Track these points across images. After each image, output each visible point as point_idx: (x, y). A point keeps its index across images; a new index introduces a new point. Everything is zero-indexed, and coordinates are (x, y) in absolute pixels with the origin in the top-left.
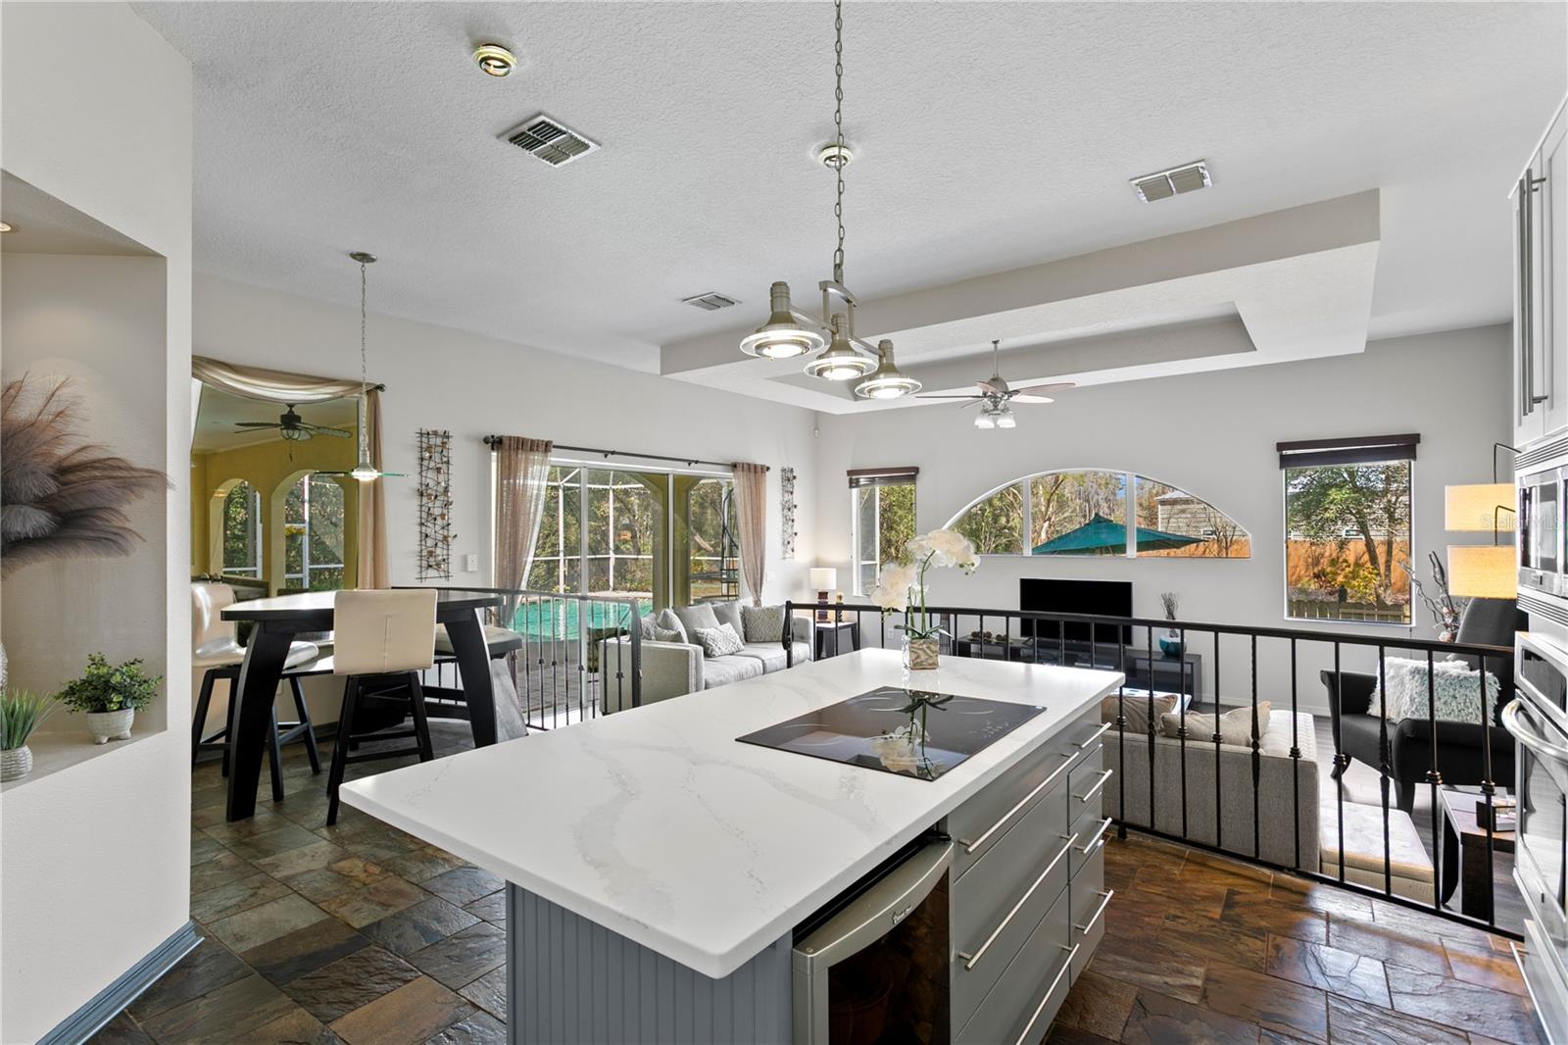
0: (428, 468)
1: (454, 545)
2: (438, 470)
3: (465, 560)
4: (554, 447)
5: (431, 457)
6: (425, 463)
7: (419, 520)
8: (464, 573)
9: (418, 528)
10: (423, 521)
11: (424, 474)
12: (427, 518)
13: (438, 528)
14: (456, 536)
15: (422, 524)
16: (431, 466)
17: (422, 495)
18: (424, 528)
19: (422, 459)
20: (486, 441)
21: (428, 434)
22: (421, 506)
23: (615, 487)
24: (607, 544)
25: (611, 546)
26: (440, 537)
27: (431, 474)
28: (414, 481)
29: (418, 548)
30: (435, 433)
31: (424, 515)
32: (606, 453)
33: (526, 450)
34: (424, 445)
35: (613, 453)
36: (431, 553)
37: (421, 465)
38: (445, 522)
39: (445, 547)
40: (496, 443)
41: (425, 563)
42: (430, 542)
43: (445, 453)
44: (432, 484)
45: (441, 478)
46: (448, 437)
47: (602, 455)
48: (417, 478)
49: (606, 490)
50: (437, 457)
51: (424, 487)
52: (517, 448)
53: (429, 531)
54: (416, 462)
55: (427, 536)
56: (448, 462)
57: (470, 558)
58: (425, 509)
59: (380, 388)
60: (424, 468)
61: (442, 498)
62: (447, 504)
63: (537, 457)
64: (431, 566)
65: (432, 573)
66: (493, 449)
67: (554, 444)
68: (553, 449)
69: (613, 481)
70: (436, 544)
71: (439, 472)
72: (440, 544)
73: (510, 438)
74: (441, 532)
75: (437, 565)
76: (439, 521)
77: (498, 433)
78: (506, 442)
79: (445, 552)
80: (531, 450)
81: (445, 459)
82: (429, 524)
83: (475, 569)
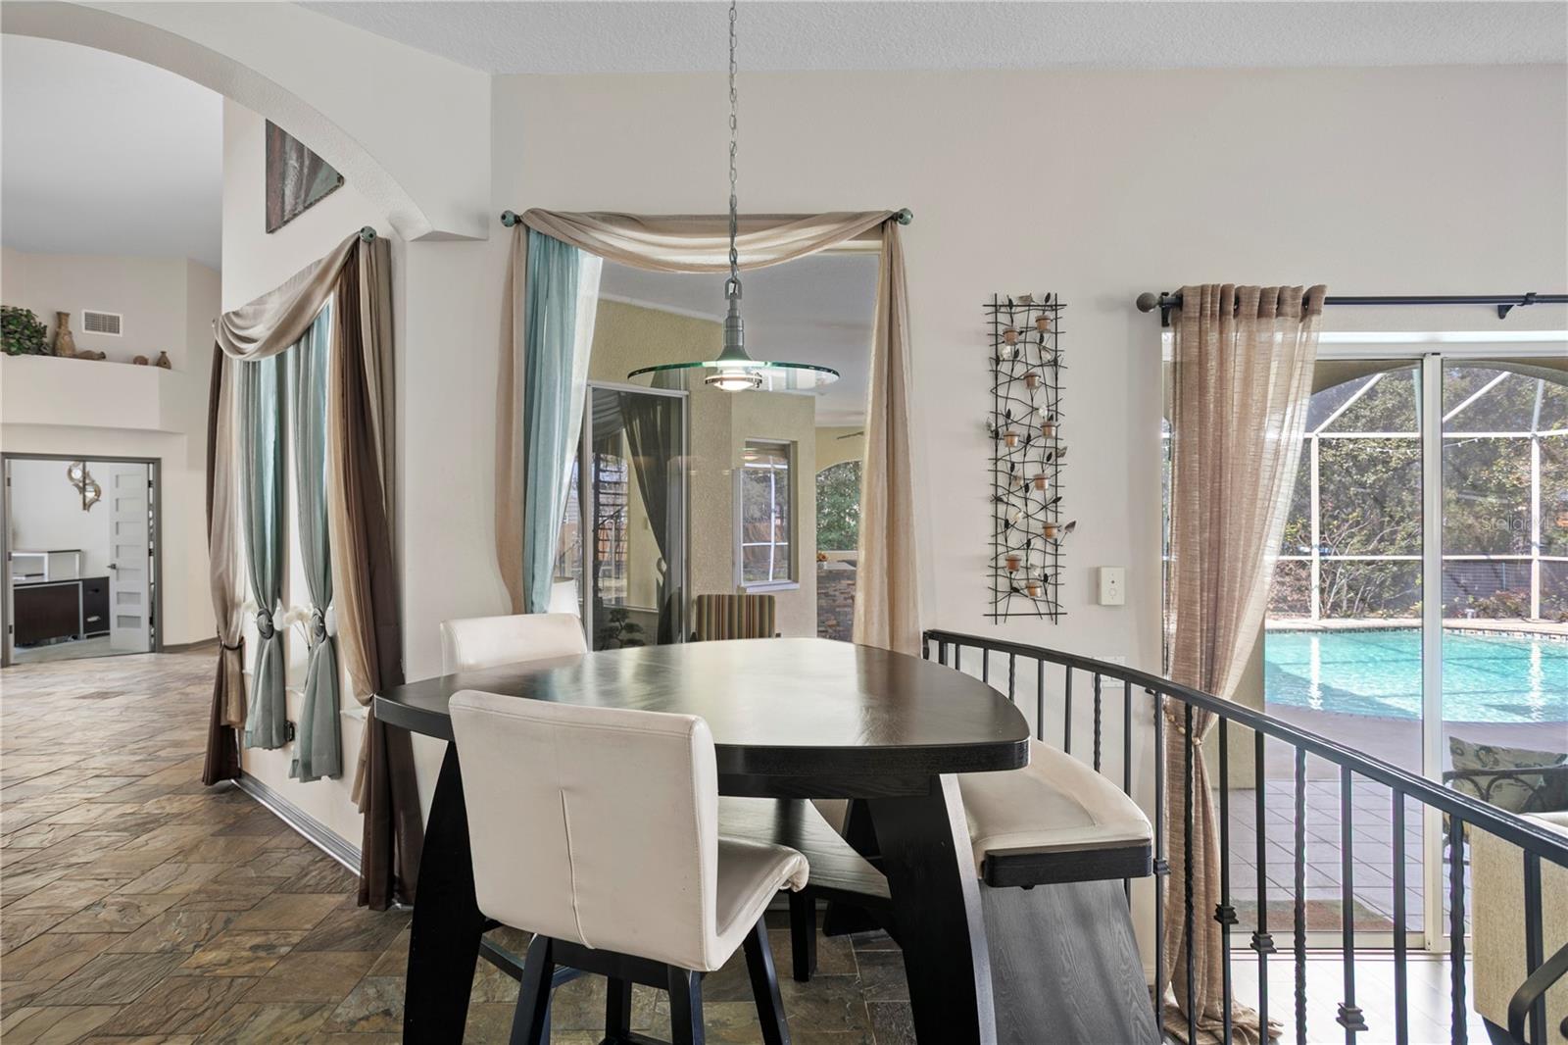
0: (1012, 379)
1: (1069, 543)
2: (1029, 378)
3: (1095, 576)
4: (1330, 301)
5: (1017, 353)
6: (1005, 367)
7: (991, 491)
8: (1095, 607)
9: (989, 509)
10: (1000, 492)
11: (1002, 392)
12: (1008, 486)
13: (1032, 508)
14: (1072, 525)
15: (997, 499)
16: (1016, 374)
17: (996, 435)
18: (1002, 508)
19: (997, 360)
20: (1143, 304)
21: (1011, 305)
22: (997, 460)
23: (1545, 434)
24: (1527, 534)
25: (1536, 536)
26: (1036, 527)
27: (1018, 391)
28: (981, 407)
29: (990, 551)
30: (1027, 302)
31: (1003, 480)
32: (1503, 306)
33: (1249, 317)
34: (1001, 329)
35: (1528, 299)
36: (1013, 563)
37: (996, 373)
38: (1050, 494)
39: (1050, 549)
40: (1171, 308)
41: (1003, 584)
42: (1015, 539)
43: (1049, 342)
44: (1018, 411)
45: (1041, 398)
46: (1055, 307)
47: (1488, 312)
48: (988, 402)
49: (1525, 439)
50: (1030, 354)
51: (1001, 421)
52: (1223, 312)
53: (1013, 515)
54: (984, 367)
55: (1007, 524)
56: (1055, 363)
57: (1106, 575)
58: (1003, 466)
59: (897, 217)
60: (1002, 379)
61: (1041, 442)
62: (1054, 456)
63: (1279, 334)
64: (1016, 590)
65: (1019, 604)
66: (1165, 324)
67: (1329, 293)
68: (1326, 310)
69: (1542, 418)
70: (1029, 543)
71: (1030, 385)
72: (1037, 543)
73: (1203, 290)
74: (1041, 516)
75: (1028, 587)
76: (1035, 494)
77: (1170, 283)
78: (1192, 302)
79: (1050, 560)
80: (1261, 314)
81: (1047, 357)
82: (1013, 499)
83: (1119, 600)
